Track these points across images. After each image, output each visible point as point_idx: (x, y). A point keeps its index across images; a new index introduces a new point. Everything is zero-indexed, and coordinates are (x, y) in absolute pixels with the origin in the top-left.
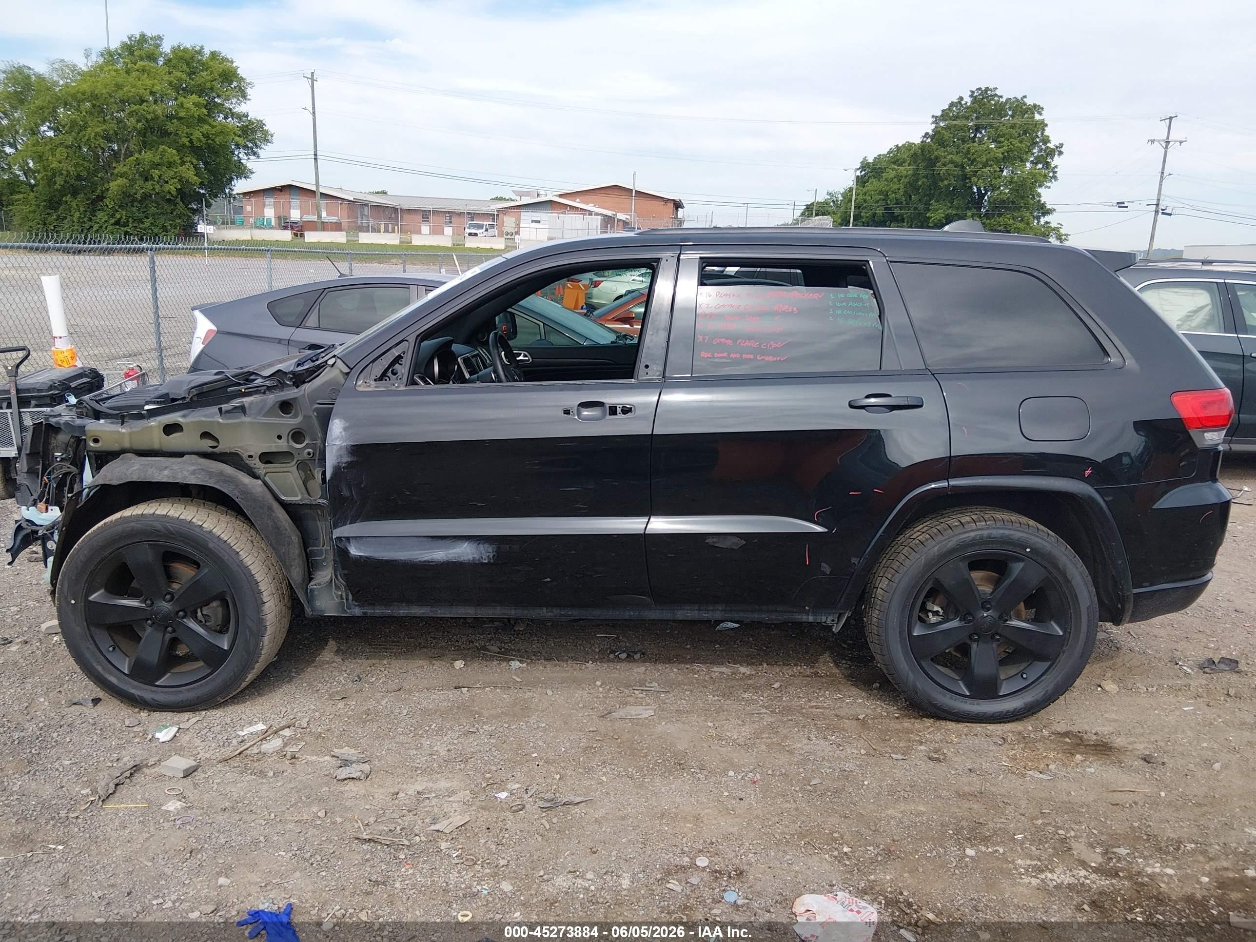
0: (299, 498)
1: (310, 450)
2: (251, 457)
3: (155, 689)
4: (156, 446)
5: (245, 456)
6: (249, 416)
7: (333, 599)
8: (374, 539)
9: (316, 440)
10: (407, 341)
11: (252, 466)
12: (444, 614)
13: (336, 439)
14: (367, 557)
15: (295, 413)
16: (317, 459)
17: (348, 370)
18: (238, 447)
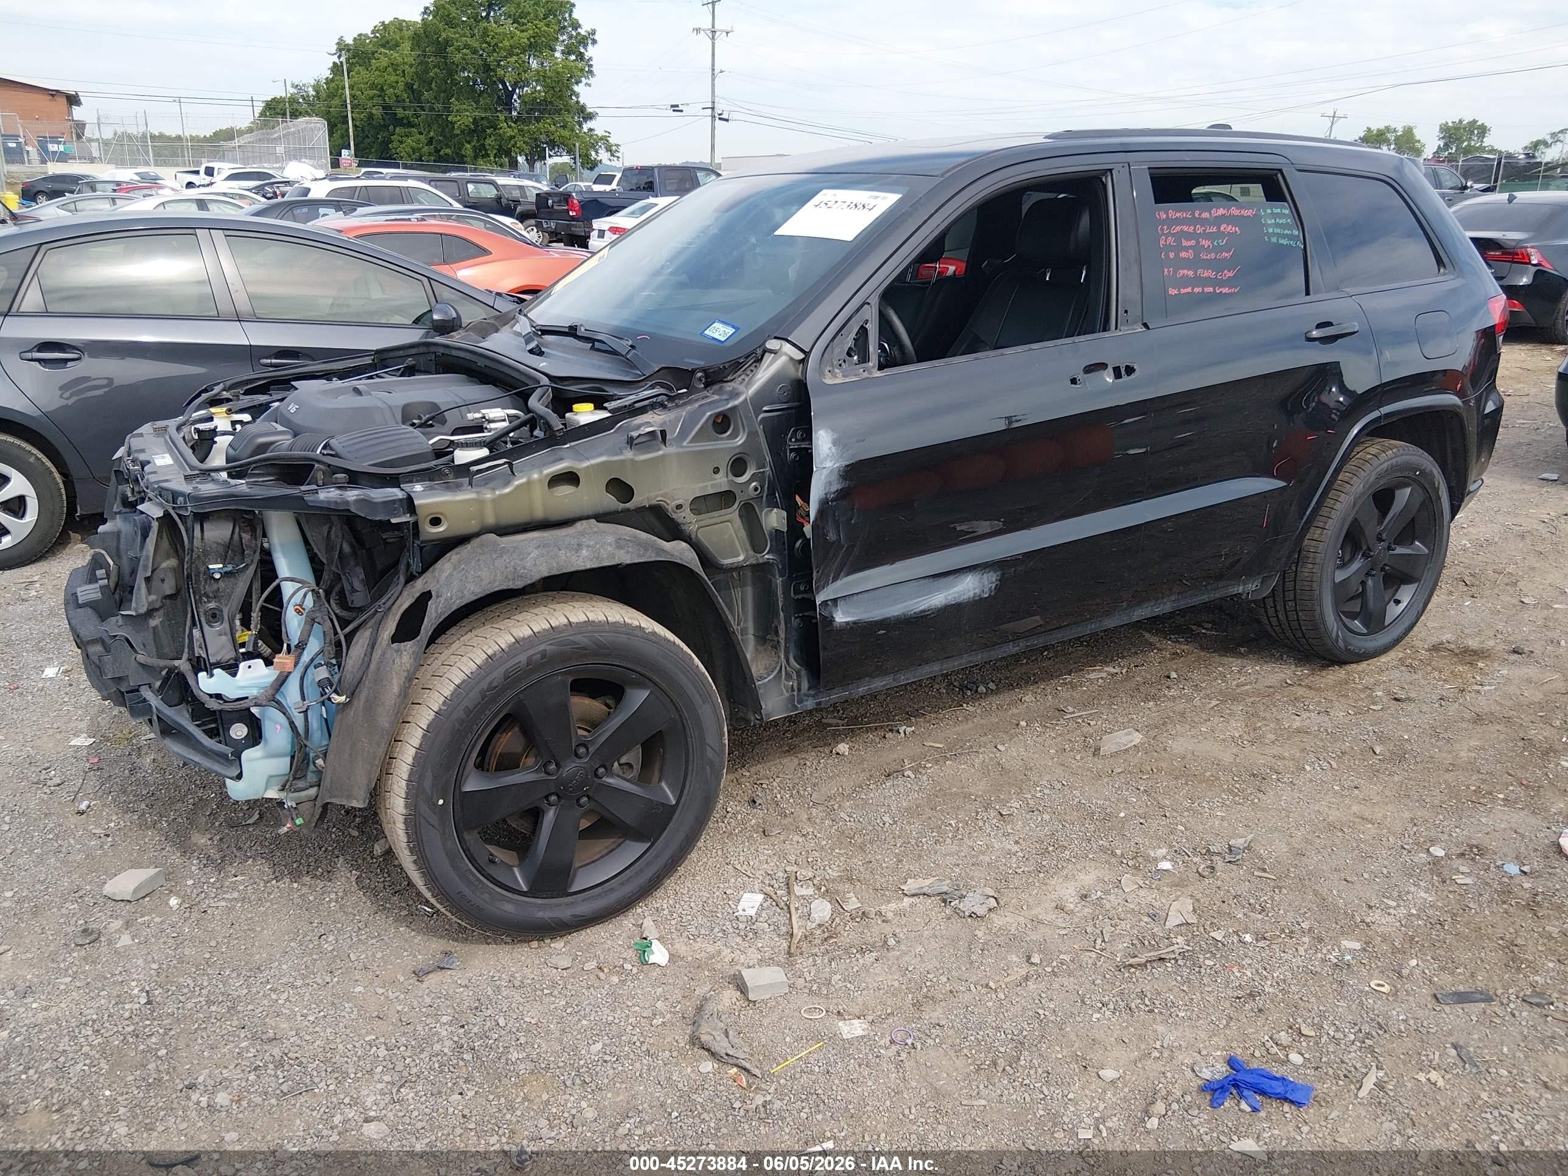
0: (741, 558)
1: (754, 484)
2: (679, 507)
3: (570, 899)
4: (539, 514)
5: (670, 506)
6: (671, 445)
7: (782, 694)
8: (866, 595)
9: (764, 467)
10: (869, 304)
11: (680, 521)
12: (907, 679)
13: (825, 459)
14: (855, 623)
15: (733, 430)
16: (765, 495)
17: (801, 356)
18: (662, 496)
